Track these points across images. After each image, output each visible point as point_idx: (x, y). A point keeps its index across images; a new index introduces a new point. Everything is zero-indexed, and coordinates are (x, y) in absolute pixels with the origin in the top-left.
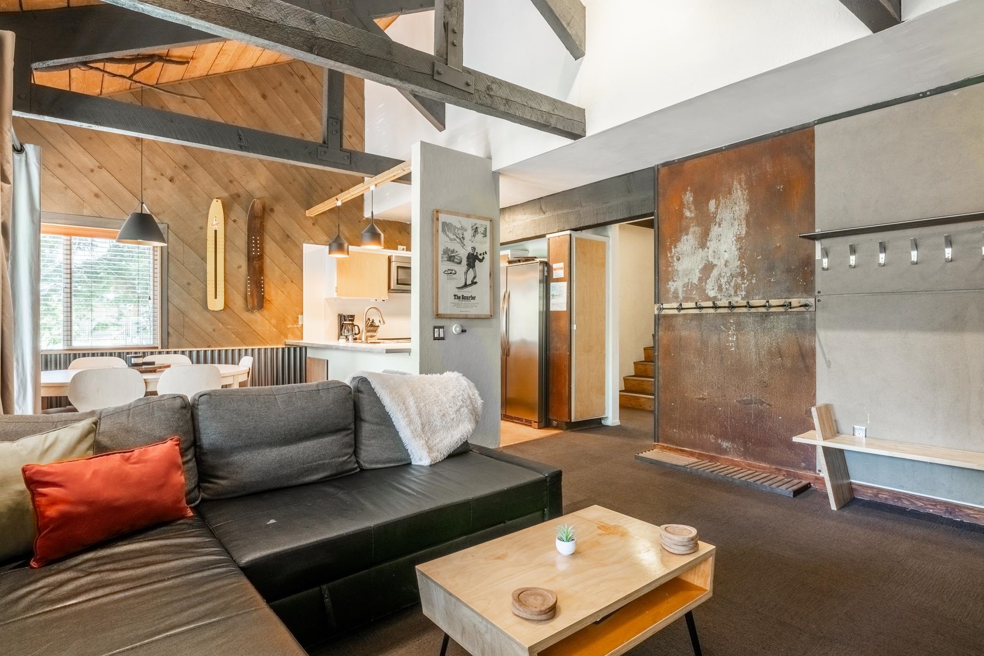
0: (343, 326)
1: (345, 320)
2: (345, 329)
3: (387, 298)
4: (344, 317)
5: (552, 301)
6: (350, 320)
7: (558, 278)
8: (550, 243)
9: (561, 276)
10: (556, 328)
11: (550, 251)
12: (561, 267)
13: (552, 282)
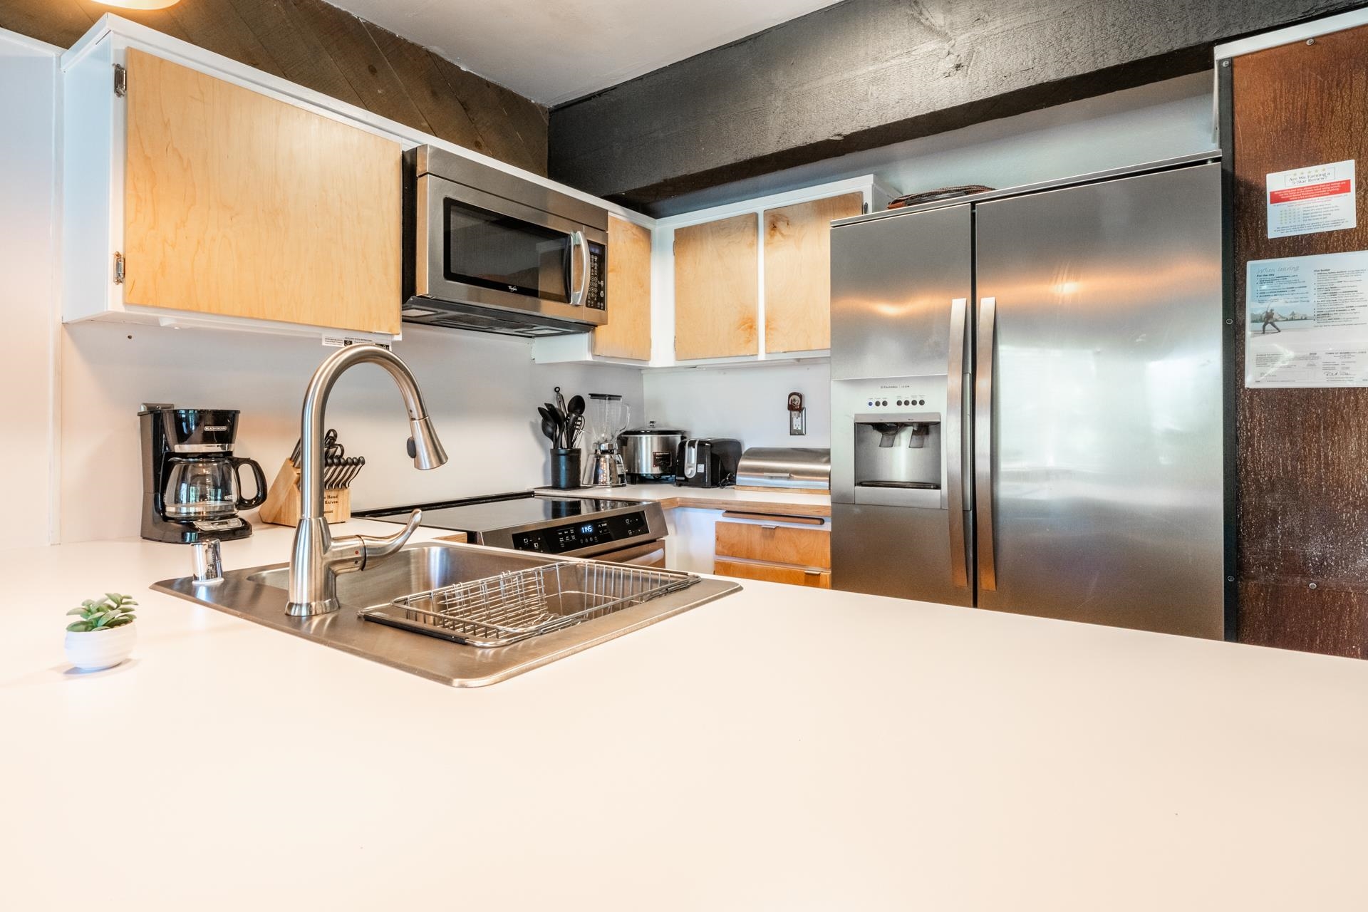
0: (168, 468)
1: (182, 438)
2: (182, 479)
3: (399, 338)
4: (178, 419)
5: (1254, 344)
6: (207, 438)
7: (1311, 235)
8: (1241, 83)
9: (1335, 223)
10: (1294, 468)
11: (1237, 118)
12: (1330, 184)
13: (1251, 260)
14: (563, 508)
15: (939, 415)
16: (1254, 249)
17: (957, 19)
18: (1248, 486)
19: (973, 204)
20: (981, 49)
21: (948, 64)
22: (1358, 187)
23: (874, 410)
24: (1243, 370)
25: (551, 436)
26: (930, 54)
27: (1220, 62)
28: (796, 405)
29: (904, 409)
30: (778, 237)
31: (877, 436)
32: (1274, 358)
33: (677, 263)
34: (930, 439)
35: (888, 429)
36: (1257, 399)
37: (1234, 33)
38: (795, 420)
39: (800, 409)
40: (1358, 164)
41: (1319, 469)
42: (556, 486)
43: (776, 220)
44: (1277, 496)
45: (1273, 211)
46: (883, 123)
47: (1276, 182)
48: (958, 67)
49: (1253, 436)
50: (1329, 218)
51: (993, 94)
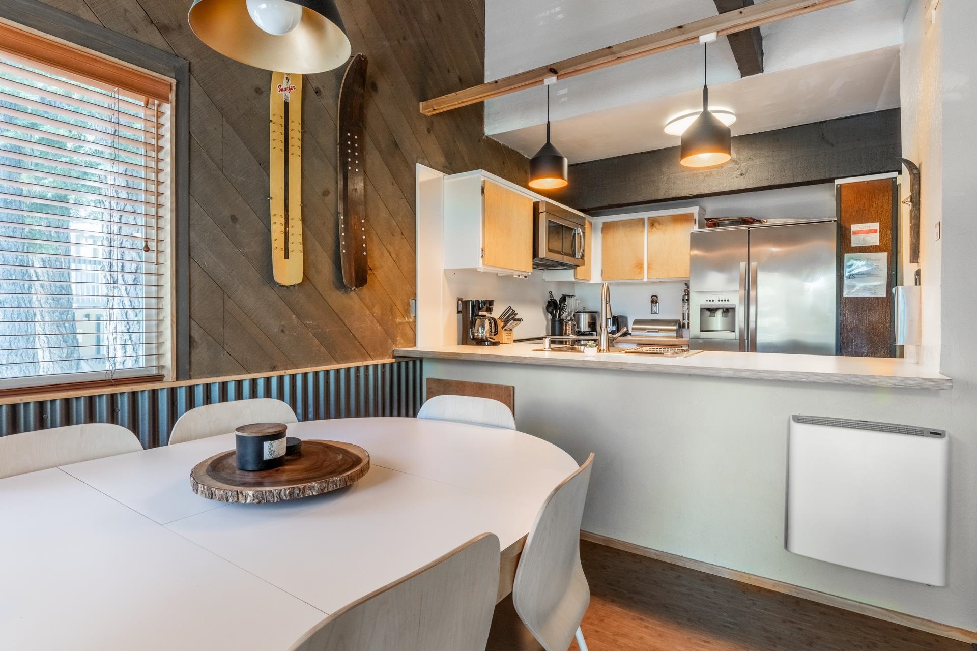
5: (847, 283)
6: (487, 310)
7: (865, 246)
8: (844, 193)
9: (873, 243)
10: (859, 323)
11: (842, 205)
12: (871, 230)
13: (847, 253)
14: (564, 343)
15: (735, 305)
16: (847, 249)
17: (742, 157)
18: (843, 330)
19: (749, 228)
20: (751, 169)
21: (738, 173)
22: (880, 232)
23: (709, 303)
24: (843, 291)
25: (551, 313)
26: (730, 169)
27: (837, 185)
28: (654, 301)
29: (720, 303)
30: (654, 229)
31: (708, 313)
32: (854, 287)
33: (603, 238)
34: (730, 314)
35: (712, 310)
36: (847, 300)
37: (842, 176)
38: (653, 307)
39: (657, 302)
40: (880, 224)
41: (866, 323)
42: (553, 334)
43: (653, 222)
44: (853, 333)
45: (853, 237)
46: (710, 192)
47: (855, 228)
48: (741, 175)
49: (846, 313)
50: (871, 241)
51: (755, 187)
